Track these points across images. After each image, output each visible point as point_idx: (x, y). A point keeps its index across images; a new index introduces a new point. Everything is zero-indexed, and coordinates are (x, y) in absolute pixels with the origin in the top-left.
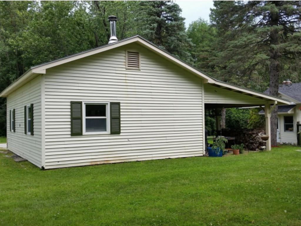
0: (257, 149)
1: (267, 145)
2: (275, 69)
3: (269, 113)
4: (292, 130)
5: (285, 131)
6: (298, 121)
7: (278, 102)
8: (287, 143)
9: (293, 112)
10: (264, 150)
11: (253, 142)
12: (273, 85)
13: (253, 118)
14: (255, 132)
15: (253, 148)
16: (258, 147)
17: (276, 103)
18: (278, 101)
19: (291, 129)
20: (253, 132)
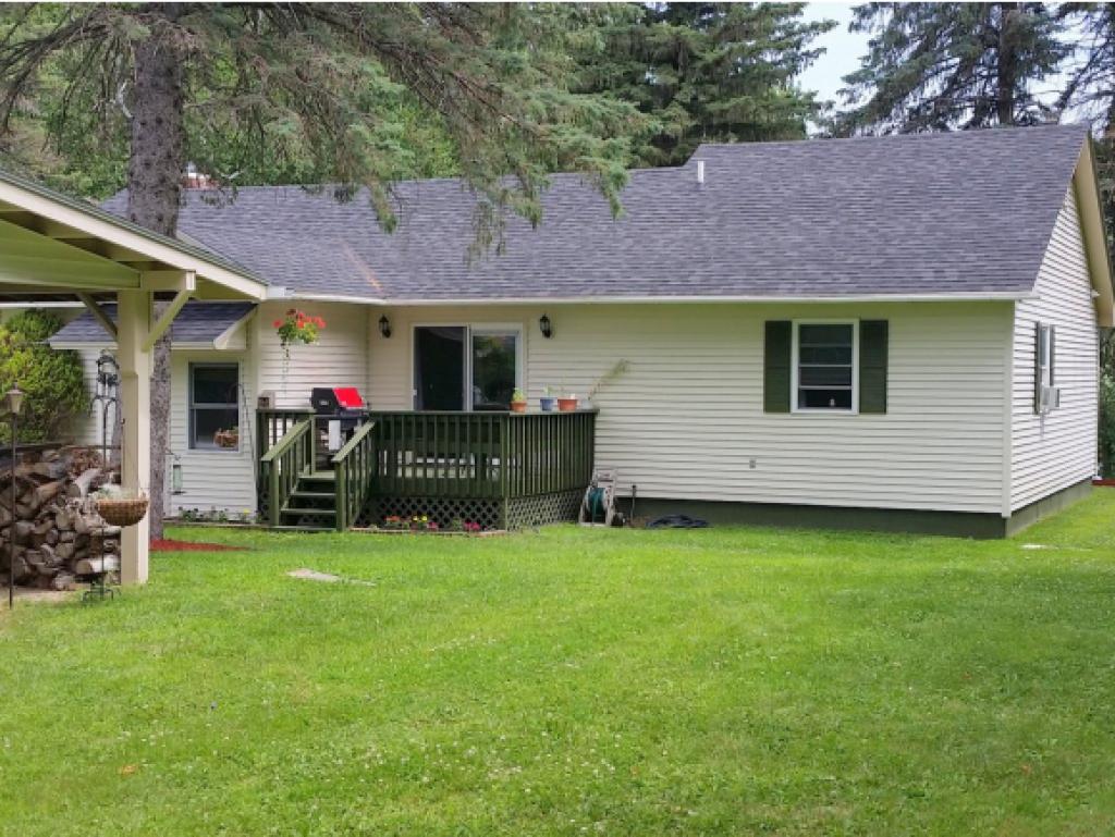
0: (60, 581)
1: (123, 548)
2: (162, 81)
3: (145, 350)
4: (230, 444)
5: (192, 447)
6: (261, 390)
7: (202, 282)
8: (204, 509)
9: (239, 345)
10: (107, 580)
11: (39, 531)
12: (151, 178)
13: (15, 370)
14: (52, 469)
15: (34, 568)
16: (66, 566)
17: (190, 285)
18: (198, 278)
19: (227, 434)
20: (39, 468)
